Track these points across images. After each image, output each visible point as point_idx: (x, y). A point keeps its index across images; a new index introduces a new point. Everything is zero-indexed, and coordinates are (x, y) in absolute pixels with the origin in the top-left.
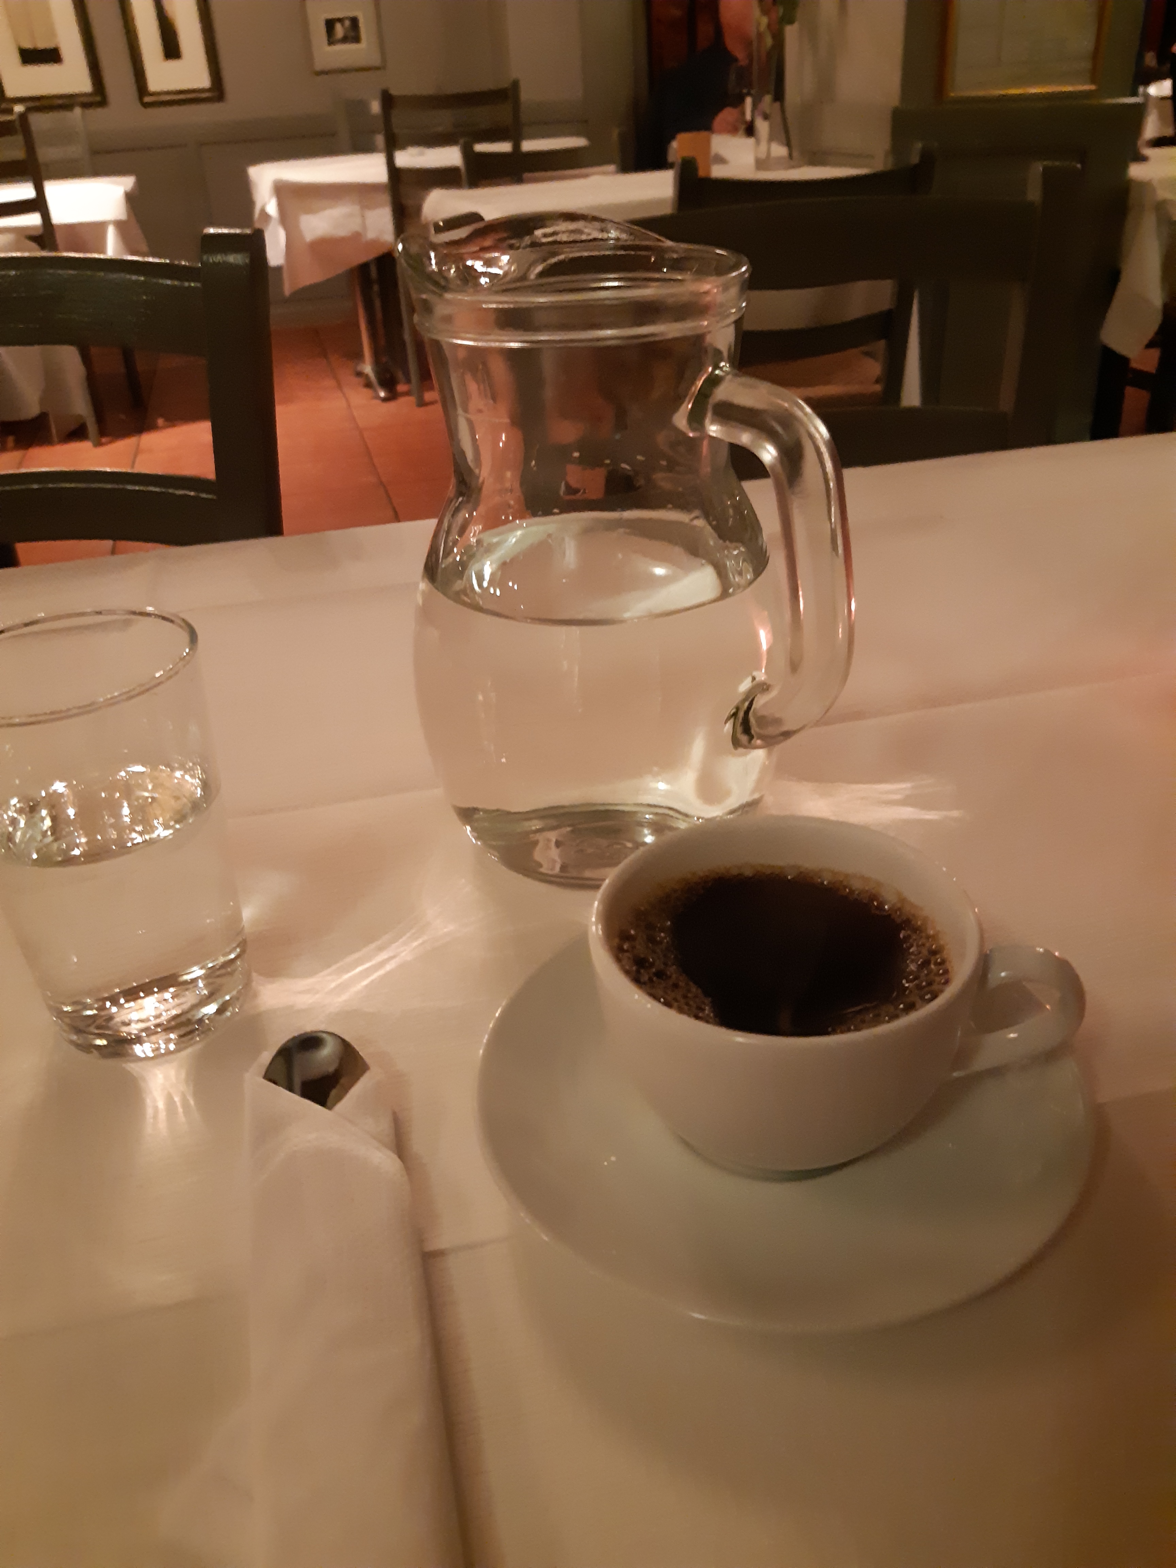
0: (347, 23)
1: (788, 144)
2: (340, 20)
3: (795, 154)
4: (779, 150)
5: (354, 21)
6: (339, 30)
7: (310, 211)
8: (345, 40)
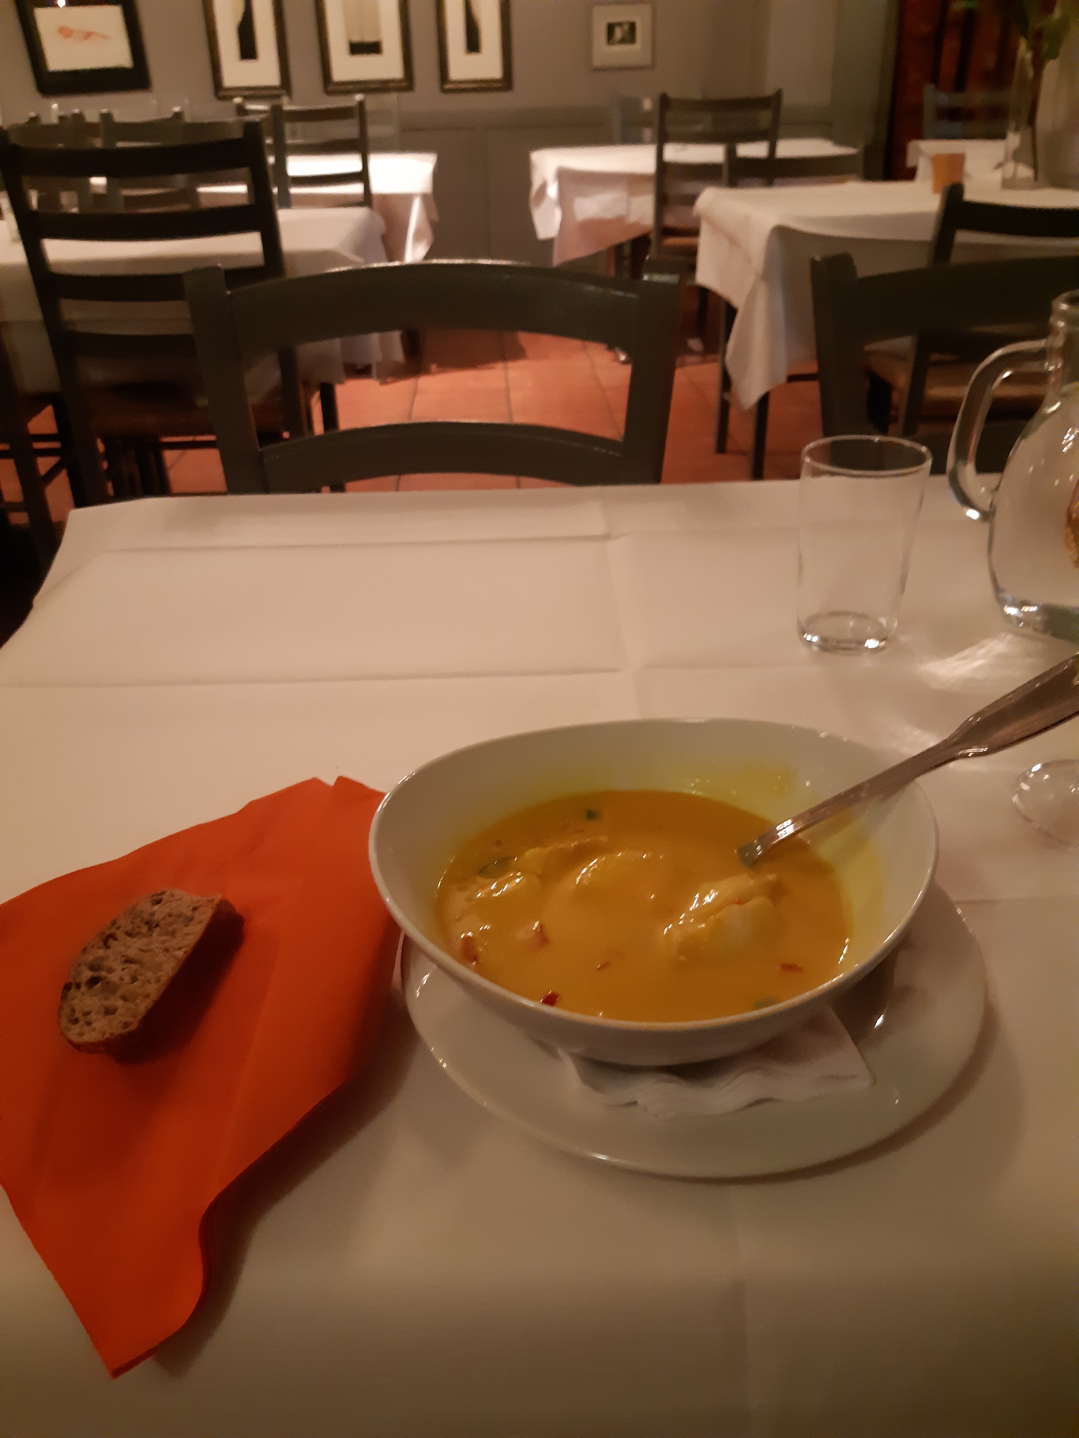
0: (626, 27)
1: (1035, 167)
2: (620, 24)
3: (1041, 176)
4: (1025, 172)
5: (632, 26)
6: (618, 33)
7: (583, 194)
8: (623, 41)
